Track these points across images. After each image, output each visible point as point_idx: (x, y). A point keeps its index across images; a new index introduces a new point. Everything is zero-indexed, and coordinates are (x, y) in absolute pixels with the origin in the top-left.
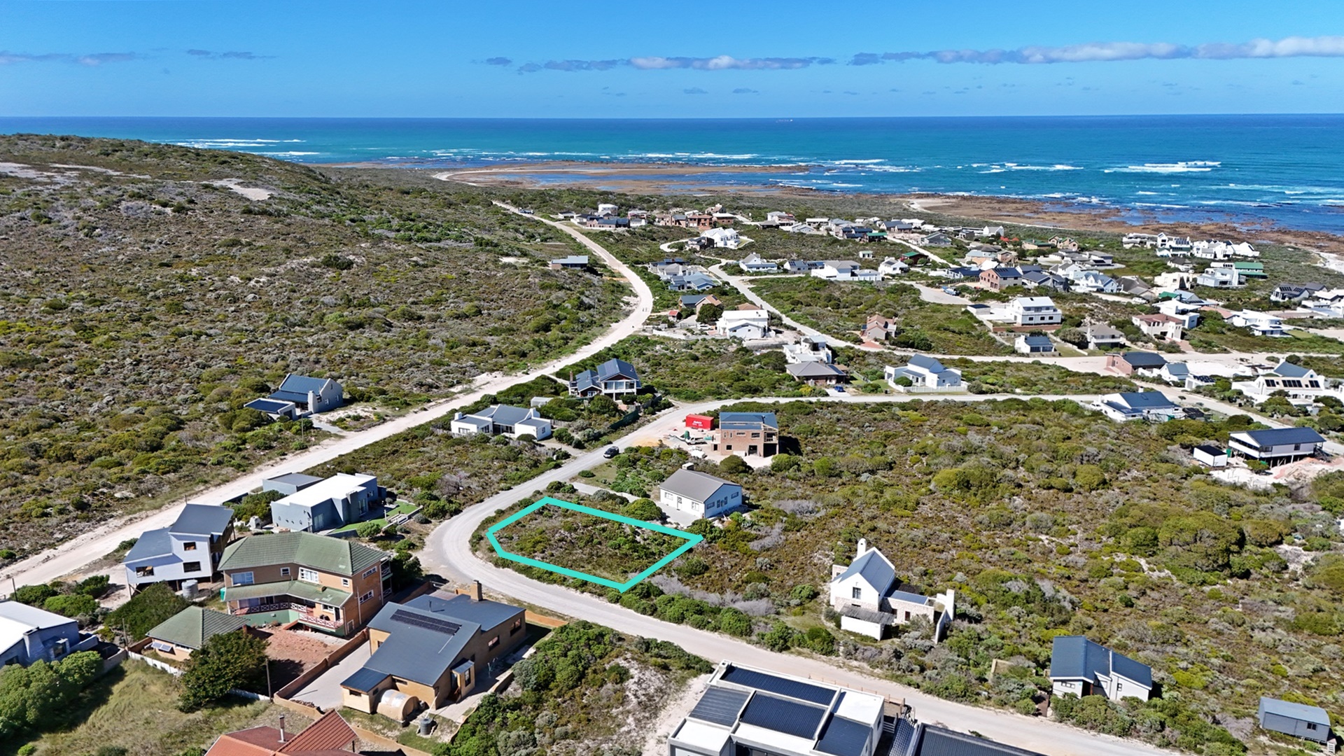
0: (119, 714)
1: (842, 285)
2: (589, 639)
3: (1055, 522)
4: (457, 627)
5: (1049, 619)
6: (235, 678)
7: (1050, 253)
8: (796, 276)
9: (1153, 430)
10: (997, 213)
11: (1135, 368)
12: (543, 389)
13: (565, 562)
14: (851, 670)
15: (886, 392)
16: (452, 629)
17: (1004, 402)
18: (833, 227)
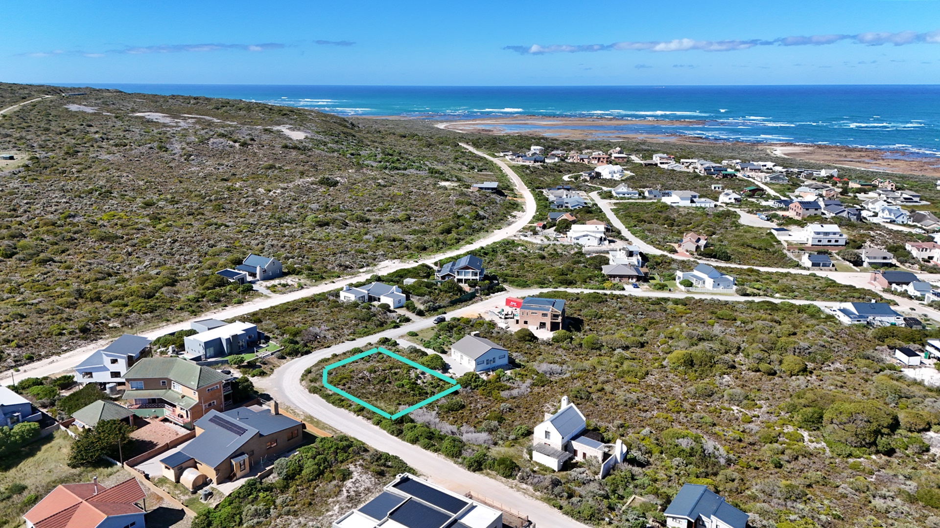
0: (38, 465)
1: (681, 209)
2: (337, 448)
3: (747, 397)
4: (245, 431)
5: (703, 470)
6: (102, 449)
7: (870, 190)
8: (651, 201)
9: (870, 333)
10: (842, 159)
11: (890, 283)
12: (418, 273)
13: (356, 393)
14: (518, 491)
15: (670, 290)
16: (241, 431)
17: (758, 303)
18: (699, 167)
